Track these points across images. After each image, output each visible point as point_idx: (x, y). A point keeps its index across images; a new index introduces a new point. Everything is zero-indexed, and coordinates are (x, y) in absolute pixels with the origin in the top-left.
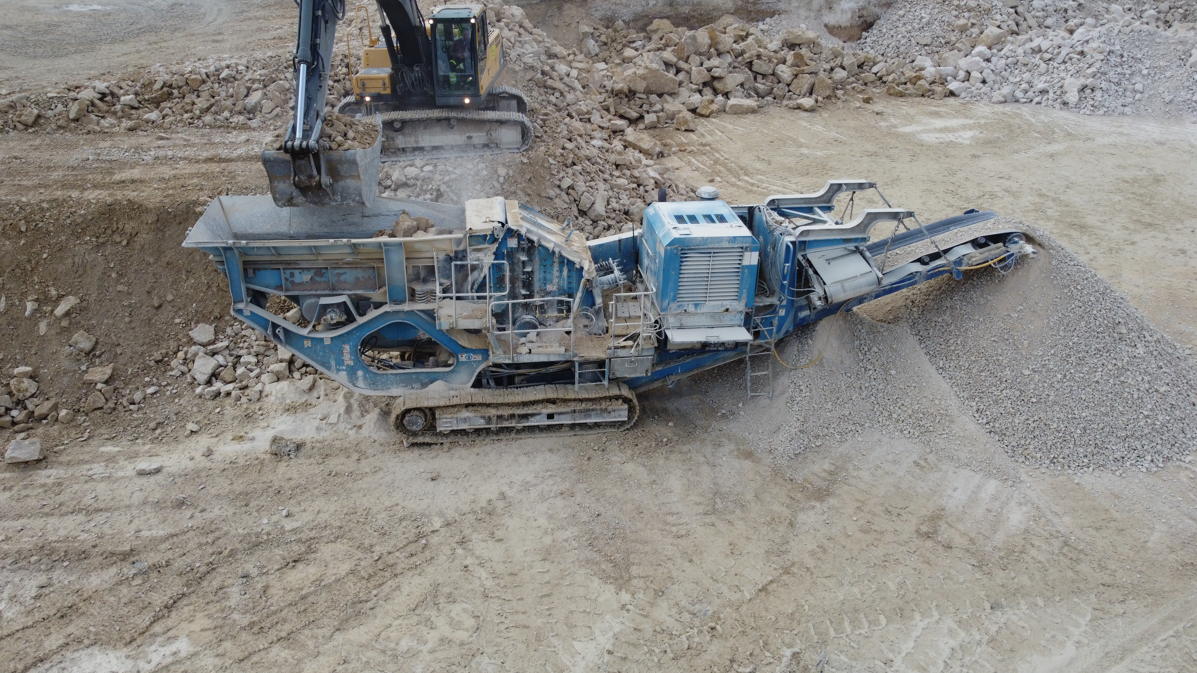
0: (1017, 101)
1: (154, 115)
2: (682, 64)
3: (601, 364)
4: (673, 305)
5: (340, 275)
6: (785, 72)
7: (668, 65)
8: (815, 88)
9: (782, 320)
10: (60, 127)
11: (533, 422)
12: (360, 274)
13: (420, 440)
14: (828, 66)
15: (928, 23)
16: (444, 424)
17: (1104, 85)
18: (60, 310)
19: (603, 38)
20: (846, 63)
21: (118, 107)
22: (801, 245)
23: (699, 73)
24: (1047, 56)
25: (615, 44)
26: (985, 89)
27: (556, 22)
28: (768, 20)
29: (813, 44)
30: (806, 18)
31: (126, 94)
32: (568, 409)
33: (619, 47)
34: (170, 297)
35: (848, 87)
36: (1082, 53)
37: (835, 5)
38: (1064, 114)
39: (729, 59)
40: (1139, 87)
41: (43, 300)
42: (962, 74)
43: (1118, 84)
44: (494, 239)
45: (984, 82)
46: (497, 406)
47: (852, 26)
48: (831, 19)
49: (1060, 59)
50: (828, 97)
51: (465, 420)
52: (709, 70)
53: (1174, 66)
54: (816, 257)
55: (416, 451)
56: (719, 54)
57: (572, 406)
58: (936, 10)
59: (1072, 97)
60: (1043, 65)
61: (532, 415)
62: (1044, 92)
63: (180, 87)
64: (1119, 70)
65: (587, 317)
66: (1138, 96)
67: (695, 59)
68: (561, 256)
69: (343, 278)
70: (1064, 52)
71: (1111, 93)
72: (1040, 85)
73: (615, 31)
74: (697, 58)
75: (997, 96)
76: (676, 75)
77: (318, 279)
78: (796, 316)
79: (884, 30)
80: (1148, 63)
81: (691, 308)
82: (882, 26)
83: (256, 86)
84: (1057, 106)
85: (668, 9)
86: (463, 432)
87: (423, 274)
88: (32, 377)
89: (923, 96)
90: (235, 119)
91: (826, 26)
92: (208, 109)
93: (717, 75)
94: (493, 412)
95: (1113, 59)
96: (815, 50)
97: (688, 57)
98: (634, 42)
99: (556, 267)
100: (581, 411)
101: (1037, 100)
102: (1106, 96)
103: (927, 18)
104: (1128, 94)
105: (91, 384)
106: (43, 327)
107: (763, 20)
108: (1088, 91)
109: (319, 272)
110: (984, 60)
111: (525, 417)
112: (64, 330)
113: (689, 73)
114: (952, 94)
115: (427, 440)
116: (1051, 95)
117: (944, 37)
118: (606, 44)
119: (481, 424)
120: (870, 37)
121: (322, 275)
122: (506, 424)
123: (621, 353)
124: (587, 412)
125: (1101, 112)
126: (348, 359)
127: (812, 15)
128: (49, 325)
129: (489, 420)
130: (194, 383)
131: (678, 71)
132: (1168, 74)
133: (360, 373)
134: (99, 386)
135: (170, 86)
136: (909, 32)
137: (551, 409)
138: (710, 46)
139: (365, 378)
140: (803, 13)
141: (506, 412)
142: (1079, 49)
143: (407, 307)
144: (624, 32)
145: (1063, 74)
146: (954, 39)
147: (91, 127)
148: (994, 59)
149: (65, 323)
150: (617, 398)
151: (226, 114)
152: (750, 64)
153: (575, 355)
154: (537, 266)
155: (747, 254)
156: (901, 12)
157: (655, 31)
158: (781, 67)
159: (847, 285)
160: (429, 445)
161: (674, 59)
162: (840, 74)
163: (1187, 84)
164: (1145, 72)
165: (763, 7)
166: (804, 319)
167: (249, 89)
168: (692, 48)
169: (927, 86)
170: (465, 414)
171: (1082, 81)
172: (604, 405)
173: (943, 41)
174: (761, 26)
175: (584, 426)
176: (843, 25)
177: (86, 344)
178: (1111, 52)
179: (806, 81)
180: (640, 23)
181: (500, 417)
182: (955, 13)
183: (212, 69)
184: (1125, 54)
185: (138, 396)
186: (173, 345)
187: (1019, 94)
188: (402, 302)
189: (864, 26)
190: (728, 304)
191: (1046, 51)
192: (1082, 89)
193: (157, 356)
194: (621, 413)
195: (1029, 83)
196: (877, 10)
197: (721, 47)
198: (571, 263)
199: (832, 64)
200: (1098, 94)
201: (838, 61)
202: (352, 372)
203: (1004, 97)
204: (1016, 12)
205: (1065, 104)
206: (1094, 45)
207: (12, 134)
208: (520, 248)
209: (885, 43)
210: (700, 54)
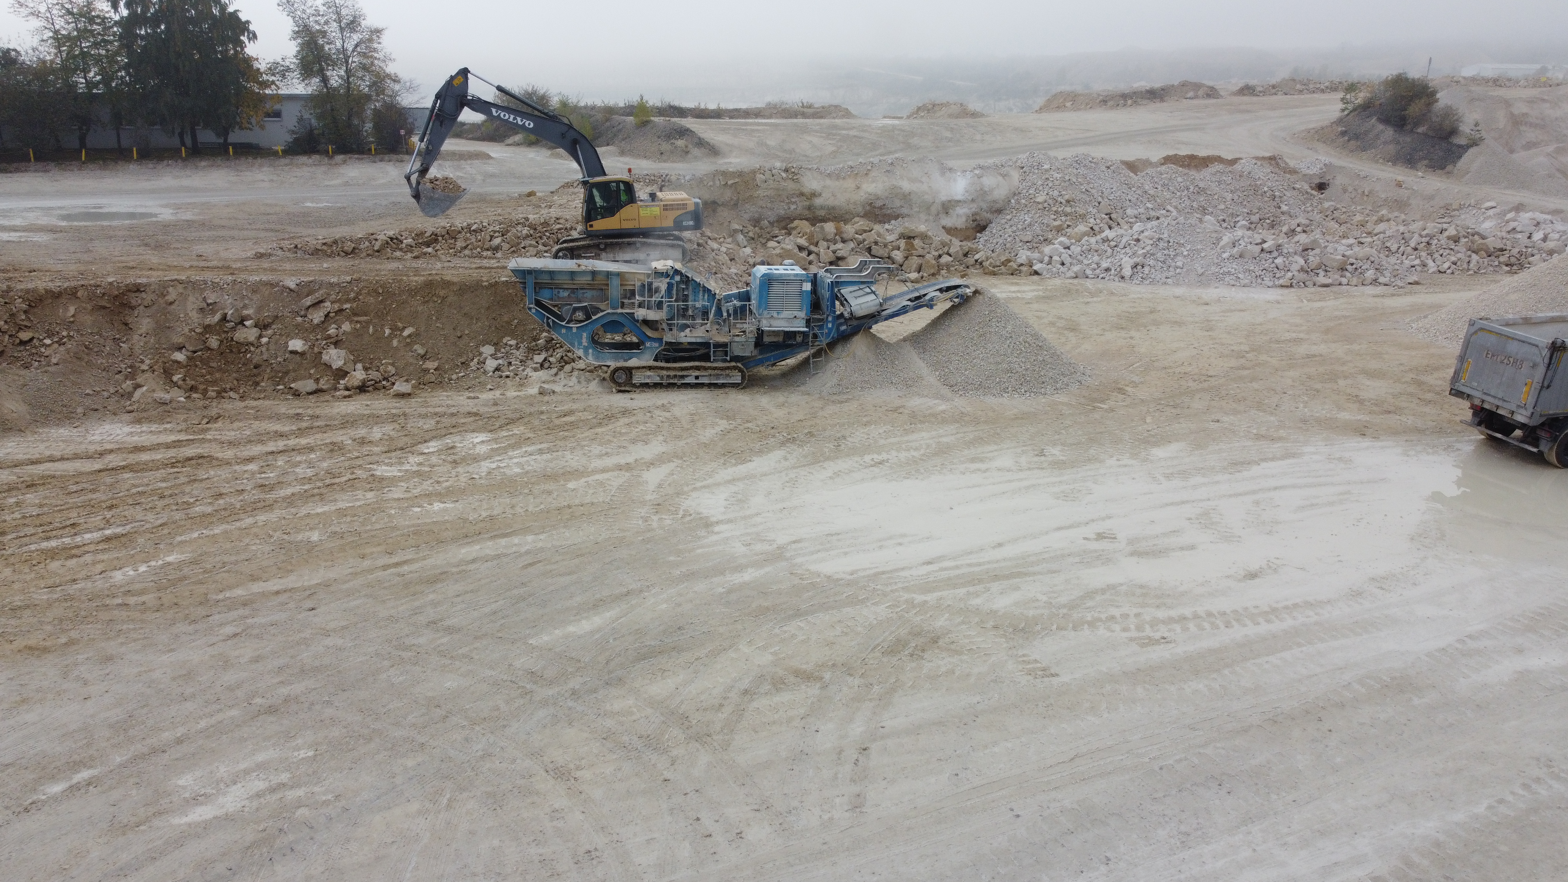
0: (1087, 277)
1: (430, 250)
2: (812, 248)
3: (725, 345)
4: (765, 312)
5: (584, 293)
6: (898, 255)
7: (801, 248)
8: (923, 267)
9: (830, 330)
10: (368, 255)
11: (687, 381)
12: (594, 293)
13: (623, 388)
14: (937, 254)
15: (1030, 225)
16: (638, 378)
17: (1152, 262)
18: (406, 333)
19: (751, 234)
20: (951, 251)
21: (404, 245)
22: (836, 284)
23: (826, 254)
24: (1113, 244)
25: (761, 239)
26: (1062, 269)
27: (711, 221)
28: (893, 222)
29: (924, 237)
30: (926, 221)
31: (406, 239)
32: (707, 374)
33: (764, 241)
34: (467, 332)
35: (952, 269)
36: (1138, 240)
37: (951, 211)
38: (1122, 284)
39: (852, 245)
40: (1180, 264)
41: (394, 329)
42: (1046, 259)
43: (1164, 262)
44: (667, 276)
45: (1063, 264)
46: (668, 369)
47: (967, 229)
48: (948, 222)
49: (1121, 246)
50: (933, 275)
51: (649, 377)
52: (834, 252)
53: (1208, 249)
54: (845, 291)
55: (621, 394)
56: (844, 241)
57: (710, 372)
58: (1038, 215)
59: (1127, 272)
60: (1109, 250)
61: (687, 376)
62: (1107, 270)
63: (443, 236)
64: (1166, 252)
65: (719, 324)
66: (1178, 271)
67: (823, 244)
68: (704, 287)
69: (585, 295)
70: (1124, 240)
71: (1157, 268)
72: (1105, 265)
73: (761, 228)
74: (825, 243)
75: (1071, 274)
76: (808, 255)
77: (572, 295)
78: (838, 329)
79: (994, 231)
80: (1189, 247)
81: (775, 315)
82: (993, 228)
83: (497, 234)
84: (1116, 279)
85: (806, 212)
86: (647, 384)
87: (628, 295)
88: (393, 364)
89: (1012, 274)
90: (485, 254)
91: (944, 227)
92: (465, 248)
93: (840, 255)
94: (665, 373)
95: (1162, 244)
96: (927, 241)
97: (817, 243)
98: (776, 237)
99: (701, 293)
100: (714, 375)
101: (1101, 276)
102: (1153, 270)
103: (1029, 220)
104: (1171, 269)
105: (426, 371)
106: (395, 343)
107: (889, 222)
108: (1139, 267)
109: (573, 291)
110: (1065, 248)
111: (683, 377)
112: (408, 344)
113: (818, 255)
114: (1036, 273)
115: (627, 389)
116: (1113, 271)
117: (1043, 236)
118: (753, 239)
119: (657, 380)
120: (983, 237)
121: (574, 293)
122: (672, 381)
123: (737, 339)
124: (718, 376)
125: (1148, 282)
126: (585, 342)
127: (931, 218)
128: (399, 341)
129: (662, 378)
130: (485, 372)
131: (810, 253)
132: (1202, 255)
133: (590, 351)
134: (432, 371)
135: (436, 235)
136: (1014, 232)
137: (697, 373)
138: (836, 235)
139: (593, 355)
140: (923, 216)
141: (672, 373)
142: (1135, 237)
143: (620, 311)
144: (768, 230)
145: (1122, 256)
146: (1050, 236)
147: (389, 255)
148: (1072, 247)
149: (408, 340)
150: (735, 368)
151: (479, 249)
152: (869, 250)
153: (711, 339)
154: (690, 292)
155: (804, 284)
156: (1008, 217)
157: (794, 228)
158: (896, 252)
159: (863, 306)
160: (628, 391)
161: (807, 244)
162: (945, 259)
163: (1216, 261)
164: (1185, 253)
165: (889, 212)
166: (843, 331)
167: (492, 237)
168: (820, 236)
169: (1016, 267)
170: (649, 373)
171: (1136, 260)
172: (727, 372)
173: (1042, 239)
174: (887, 226)
175: (716, 386)
176: (959, 227)
177: (421, 351)
178: (1159, 239)
179: (915, 261)
180: (783, 224)
181: (668, 376)
182: (1053, 217)
183: (465, 224)
184: (1171, 241)
185: (454, 377)
186: (471, 355)
187: (1088, 272)
188: (617, 308)
189: (978, 229)
190: (795, 313)
191: (1112, 240)
192: (1135, 266)
193: (463, 360)
194: (737, 378)
195: (1097, 264)
196: (989, 215)
197: (845, 236)
198: (709, 291)
199: (941, 252)
200: (1146, 269)
201: (946, 249)
202: (586, 350)
203: (1076, 273)
204: (1111, 219)
205: (1123, 278)
206: (1146, 234)
207: (337, 258)
208: (682, 281)
209: (995, 241)
210: (827, 241)
